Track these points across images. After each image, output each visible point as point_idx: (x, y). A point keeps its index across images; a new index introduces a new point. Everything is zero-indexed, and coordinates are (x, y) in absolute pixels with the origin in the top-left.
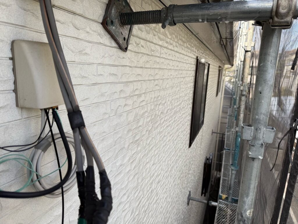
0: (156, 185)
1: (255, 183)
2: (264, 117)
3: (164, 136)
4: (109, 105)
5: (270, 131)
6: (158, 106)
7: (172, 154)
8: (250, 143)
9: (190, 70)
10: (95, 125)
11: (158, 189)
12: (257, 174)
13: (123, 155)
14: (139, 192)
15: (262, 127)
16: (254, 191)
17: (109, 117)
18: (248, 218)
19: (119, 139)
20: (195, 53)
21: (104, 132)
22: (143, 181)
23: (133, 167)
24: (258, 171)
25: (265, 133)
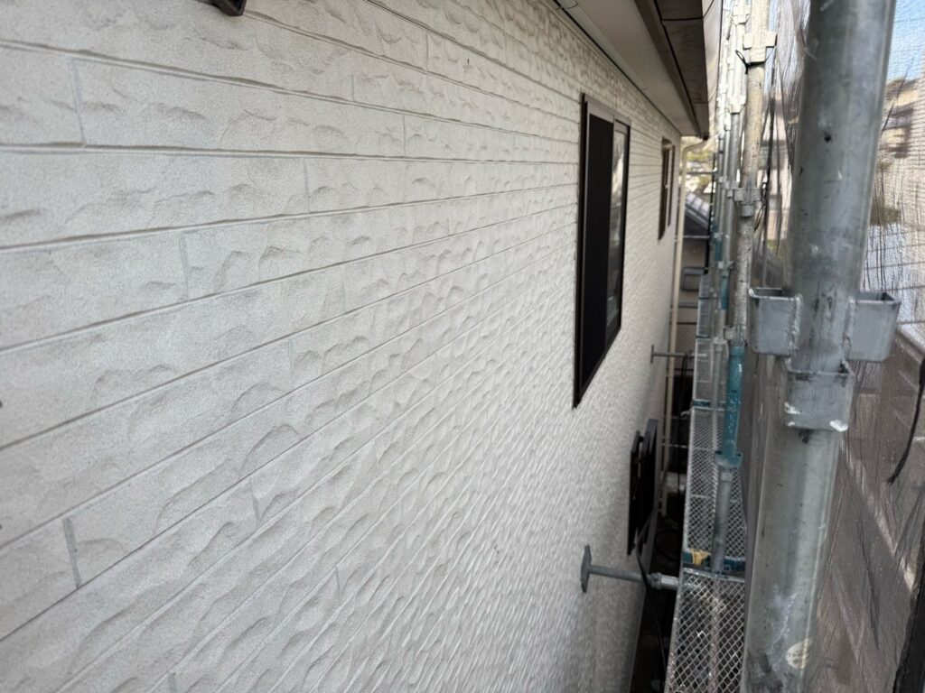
0: (454, 546)
1: (817, 536)
2: (847, 245)
3: (472, 374)
4: (176, 248)
5: (875, 307)
6: (434, 263)
7: (512, 434)
8: (790, 369)
9: (558, 140)
10: (98, 337)
11: (465, 559)
12: (822, 499)
13: (282, 457)
14: (378, 584)
15: (841, 294)
16: (813, 568)
17: (184, 300)
18: (791, 676)
19: (254, 392)
20: (572, 81)
21: (163, 367)
22: (397, 541)
23: (343, 497)
24: (825, 483)
25: (852, 320)
